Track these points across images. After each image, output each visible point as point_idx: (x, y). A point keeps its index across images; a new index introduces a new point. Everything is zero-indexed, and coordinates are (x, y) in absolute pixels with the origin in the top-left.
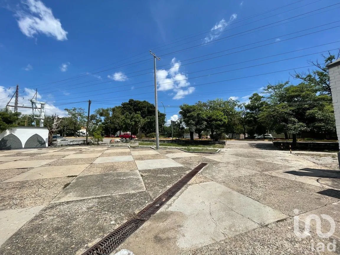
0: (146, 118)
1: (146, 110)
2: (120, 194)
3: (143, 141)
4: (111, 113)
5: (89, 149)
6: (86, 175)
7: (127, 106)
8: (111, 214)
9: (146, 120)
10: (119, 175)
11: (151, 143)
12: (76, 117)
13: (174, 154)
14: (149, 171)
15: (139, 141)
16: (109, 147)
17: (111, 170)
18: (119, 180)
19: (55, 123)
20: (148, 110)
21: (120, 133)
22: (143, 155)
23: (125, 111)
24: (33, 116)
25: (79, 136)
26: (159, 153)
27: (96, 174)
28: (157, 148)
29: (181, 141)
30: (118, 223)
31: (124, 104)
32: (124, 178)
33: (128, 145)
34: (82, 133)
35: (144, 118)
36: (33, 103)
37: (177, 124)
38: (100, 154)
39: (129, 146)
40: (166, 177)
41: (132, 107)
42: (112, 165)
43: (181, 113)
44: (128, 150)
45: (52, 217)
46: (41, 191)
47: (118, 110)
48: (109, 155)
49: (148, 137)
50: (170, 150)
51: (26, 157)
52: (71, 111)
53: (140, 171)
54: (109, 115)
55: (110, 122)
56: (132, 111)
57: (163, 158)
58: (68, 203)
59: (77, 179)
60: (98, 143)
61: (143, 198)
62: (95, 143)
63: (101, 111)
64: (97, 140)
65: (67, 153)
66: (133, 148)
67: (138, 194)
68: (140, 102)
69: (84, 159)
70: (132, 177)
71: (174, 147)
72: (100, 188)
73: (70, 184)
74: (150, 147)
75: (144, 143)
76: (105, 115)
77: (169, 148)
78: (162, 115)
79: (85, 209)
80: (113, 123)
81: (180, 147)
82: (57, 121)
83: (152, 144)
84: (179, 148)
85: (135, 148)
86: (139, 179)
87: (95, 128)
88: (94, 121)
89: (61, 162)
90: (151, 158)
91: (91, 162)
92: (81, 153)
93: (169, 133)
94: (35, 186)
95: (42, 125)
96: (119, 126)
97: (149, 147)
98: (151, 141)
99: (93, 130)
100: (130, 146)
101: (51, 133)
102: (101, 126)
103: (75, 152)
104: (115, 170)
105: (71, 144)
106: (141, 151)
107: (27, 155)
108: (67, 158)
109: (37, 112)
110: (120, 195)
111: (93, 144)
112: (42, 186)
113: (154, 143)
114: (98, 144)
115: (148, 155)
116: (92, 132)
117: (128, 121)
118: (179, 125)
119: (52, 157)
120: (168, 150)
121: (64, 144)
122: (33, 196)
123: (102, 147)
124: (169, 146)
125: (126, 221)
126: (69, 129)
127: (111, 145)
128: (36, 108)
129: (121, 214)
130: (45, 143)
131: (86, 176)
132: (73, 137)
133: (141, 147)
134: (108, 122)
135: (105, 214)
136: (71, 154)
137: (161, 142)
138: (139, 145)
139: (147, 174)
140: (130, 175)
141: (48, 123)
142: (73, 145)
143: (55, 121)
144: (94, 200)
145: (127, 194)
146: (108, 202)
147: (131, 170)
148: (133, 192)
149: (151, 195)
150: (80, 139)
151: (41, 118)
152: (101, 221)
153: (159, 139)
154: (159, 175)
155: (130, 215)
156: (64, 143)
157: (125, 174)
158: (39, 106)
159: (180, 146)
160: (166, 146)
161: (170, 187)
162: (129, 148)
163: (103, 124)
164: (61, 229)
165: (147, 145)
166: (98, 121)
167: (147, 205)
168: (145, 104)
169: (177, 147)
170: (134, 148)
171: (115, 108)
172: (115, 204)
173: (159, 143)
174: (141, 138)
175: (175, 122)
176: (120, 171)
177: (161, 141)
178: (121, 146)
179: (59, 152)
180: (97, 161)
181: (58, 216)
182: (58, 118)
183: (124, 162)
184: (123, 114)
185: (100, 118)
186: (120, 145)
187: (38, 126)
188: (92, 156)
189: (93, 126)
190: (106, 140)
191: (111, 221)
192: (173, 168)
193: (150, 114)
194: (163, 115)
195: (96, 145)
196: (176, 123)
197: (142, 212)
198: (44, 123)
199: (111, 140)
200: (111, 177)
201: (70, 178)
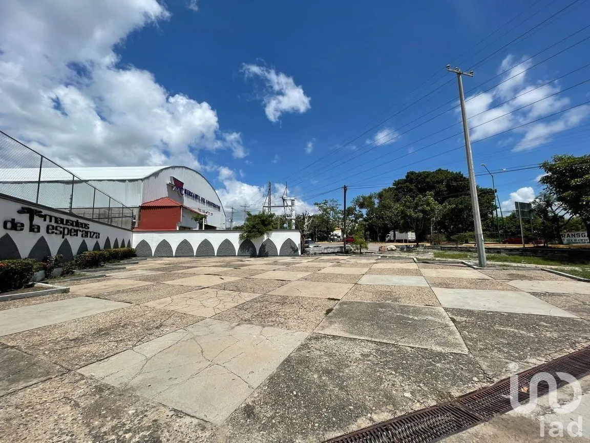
0: (446, 203)
1: (443, 187)
2: (412, 345)
3: (443, 249)
4: (376, 201)
5: (349, 260)
6: (353, 300)
7: (402, 185)
8: (401, 378)
9: (448, 207)
10: (404, 309)
11: (462, 253)
12: (328, 213)
13: (534, 283)
14: (470, 313)
15: (435, 249)
16: (379, 259)
17: (388, 299)
18: (405, 318)
19: (306, 224)
20: (448, 186)
21: (395, 234)
22: (448, 278)
23: (400, 195)
24: (284, 216)
25: (333, 240)
26: (487, 277)
27: (365, 301)
28: (481, 265)
29: (553, 250)
30: (419, 401)
31: (397, 184)
32: (416, 318)
33: (412, 257)
34: (336, 235)
35: (441, 202)
36: (284, 200)
37: (534, 210)
38: (366, 270)
39: (415, 259)
40: (522, 337)
41: (413, 187)
42: (389, 290)
43: (545, 180)
44: (413, 266)
45: (318, 353)
46: (302, 312)
47: (387, 194)
48: (381, 272)
49: (453, 241)
50: (520, 273)
51: (282, 267)
52: (322, 205)
53: (446, 310)
54: (374, 204)
55: (376, 217)
56: (414, 193)
57: (504, 290)
58: (334, 337)
59: (340, 304)
60: (360, 250)
61: (464, 368)
62: (356, 251)
63: (361, 200)
64: (359, 246)
65: (322, 265)
66: (423, 262)
67: (452, 357)
68: (427, 175)
69: (344, 275)
70: (430, 318)
71: (533, 266)
72: (376, 327)
73: (333, 311)
74: (462, 263)
75: (446, 253)
76: (368, 206)
77: (518, 268)
78: (485, 193)
79: (357, 355)
80: (381, 218)
81: (553, 267)
82: (308, 221)
83: (466, 256)
84: (552, 269)
85: (427, 263)
86: (447, 326)
87: (354, 228)
88: (352, 217)
89: (318, 277)
90: (469, 286)
91: (355, 281)
92: (340, 266)
93: (511, 231)
94: (295, 305)
95: (294, 227)
96: (392, 223)
97: (458, 263)
98: (462, 250)
99: (352, 232)
100: (417, 258)
101: (303, 236)
102: (361, 224)
103: (331, 264)
104: (396, 300)
105: (326, 251)
106: (443, 268)
107: (283, 264)
108: (322, 271)
109: (288, 211)
110: (413, 348)
111: (354, 253)
112: (302, 306)
113: (469, 254)
114: (361, 253)
115: (461, 280)
116: (350, 234)
117: (410, 212)
118: (542, 211)
119: (307, 269)
120: (514, 272)
121: (317, 252)
122: (295, 317)
123: (367, 258)
124: (514, 262)
125: (434, 403)
126: (320, 231)
127: (382, 255)
128: (287, 206)
129: (421, 384)
130: (297, 250)
131: (352, 302)
132: (326, 242)
133: (439, 260)
134: (373, 217)
135: (391, 374)
136: (327, 266)
137: (490, 253)
138: (435, 257)
139: (464, 319)
140: (426, 314)
141: (299, 223)
142: (328, 253)
143: (306, 220)
144: (370, 344)
145: (427, 349)
146: (392, 354)
147: (427, 305)
148: (439, 349)
149: (484, 367)
150: (336, 245)
151: (292, 218)
152: (386, 384)
153: (484, 246)
154: (497, 327)
155: (440, 395)
156: (317, 250)
157: (417, 311)
158: (290, 204)
159: (552, 263)
160: (506, 261)
161: (539, 363)
162: (415, 262)
163: (365, 220)
164: (331, 373)
165: (453, 257)
166: (357, 217)
167: (478, 386)
168: (440, 177)
169: (541, 266)
170: (425, 262)
171: (382, 192)
172: (407, 362)
173: (485, 255)
174: (439, 243)
175: (529, 205)
176: (404, 302)
177: (488, 250)
178: (400, 258)
179: (314, 263)
180: (365, 280)
181: (326, 354)
182: (309, 217)
183: (410, 287)
184: (398, 200)
185: (360, 211)
186: (397, 256)
187: (289, 229)
188: (355, 271)
189: (351, 224)
190: (373, 247)
191: (404, 391)
192: (541, 318)
193: (454, 194)
194: (488, 192)
195: (358, 254)
196: (533, 206)
197: (468, 398)
198: (296, 224)
199: (381, 247)
200: (390, 311)
201: (332, 301)
